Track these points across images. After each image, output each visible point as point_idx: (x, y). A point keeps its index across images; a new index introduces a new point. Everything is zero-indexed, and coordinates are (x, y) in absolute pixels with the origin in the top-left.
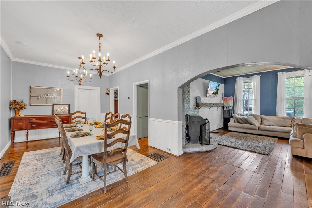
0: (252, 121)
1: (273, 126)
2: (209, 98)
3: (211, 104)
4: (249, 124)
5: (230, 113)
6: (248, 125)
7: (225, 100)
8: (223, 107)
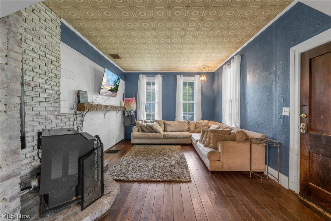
0: (157, 129)
1: (175, 131)
2: (105, 97)
3: (107, 106)
4: (154, 132)
5: (132, 120)
6: (153, 134)
7: (126, 102)
8: (124, 111)
